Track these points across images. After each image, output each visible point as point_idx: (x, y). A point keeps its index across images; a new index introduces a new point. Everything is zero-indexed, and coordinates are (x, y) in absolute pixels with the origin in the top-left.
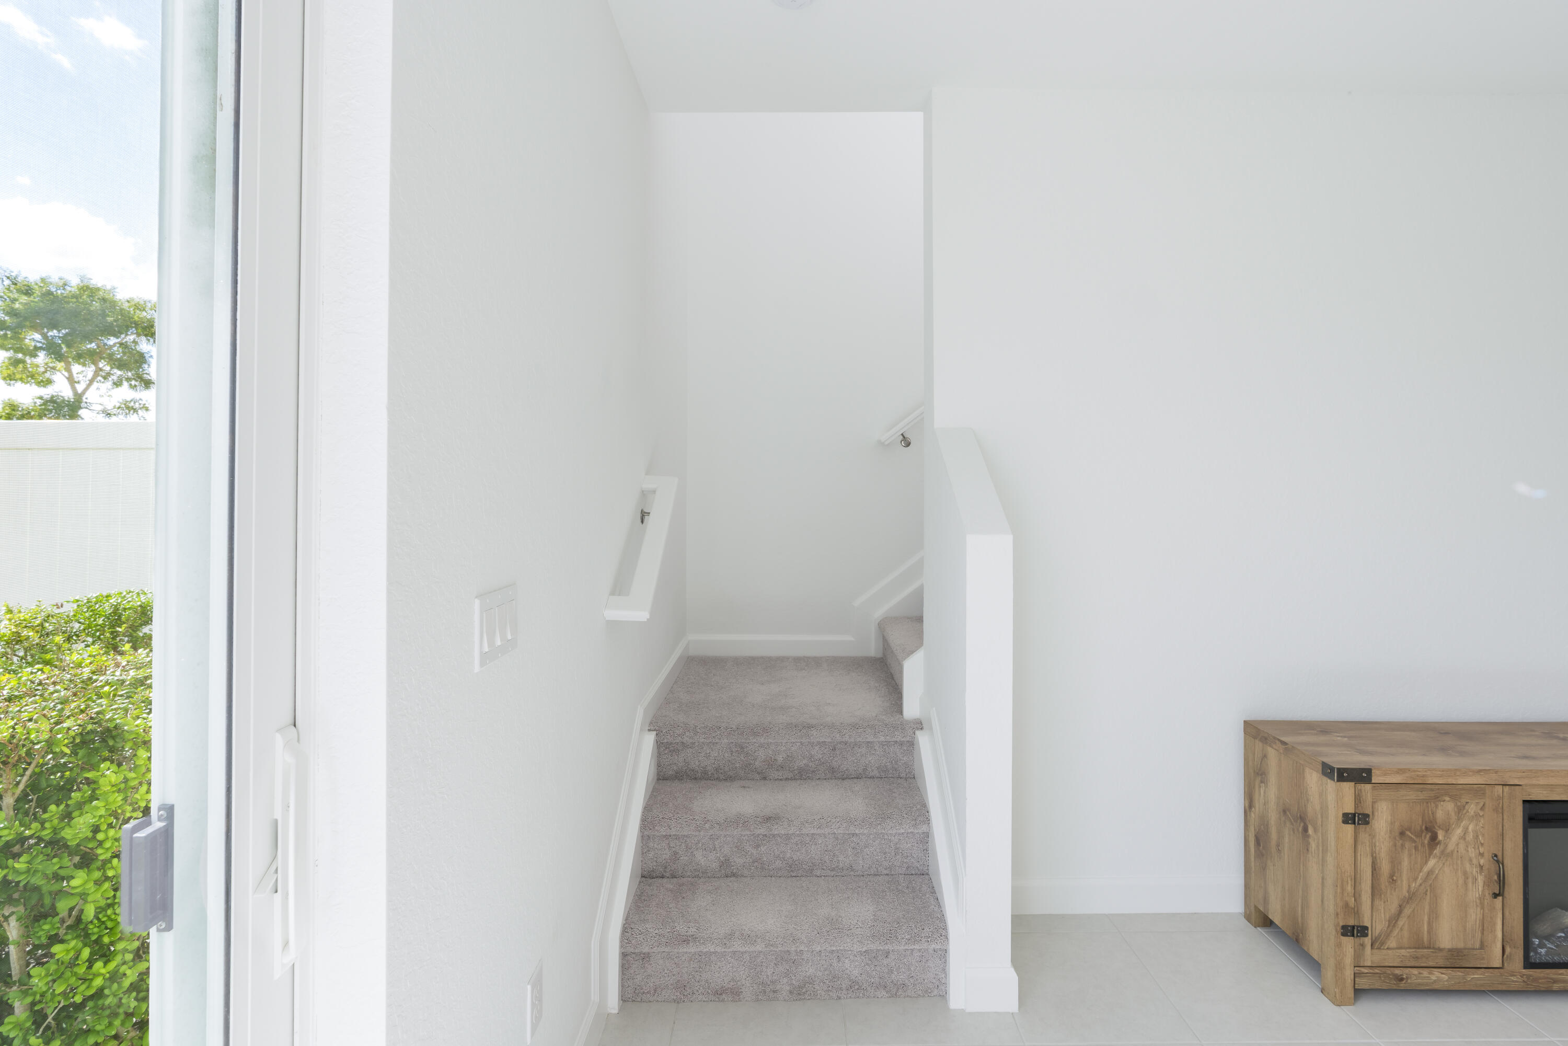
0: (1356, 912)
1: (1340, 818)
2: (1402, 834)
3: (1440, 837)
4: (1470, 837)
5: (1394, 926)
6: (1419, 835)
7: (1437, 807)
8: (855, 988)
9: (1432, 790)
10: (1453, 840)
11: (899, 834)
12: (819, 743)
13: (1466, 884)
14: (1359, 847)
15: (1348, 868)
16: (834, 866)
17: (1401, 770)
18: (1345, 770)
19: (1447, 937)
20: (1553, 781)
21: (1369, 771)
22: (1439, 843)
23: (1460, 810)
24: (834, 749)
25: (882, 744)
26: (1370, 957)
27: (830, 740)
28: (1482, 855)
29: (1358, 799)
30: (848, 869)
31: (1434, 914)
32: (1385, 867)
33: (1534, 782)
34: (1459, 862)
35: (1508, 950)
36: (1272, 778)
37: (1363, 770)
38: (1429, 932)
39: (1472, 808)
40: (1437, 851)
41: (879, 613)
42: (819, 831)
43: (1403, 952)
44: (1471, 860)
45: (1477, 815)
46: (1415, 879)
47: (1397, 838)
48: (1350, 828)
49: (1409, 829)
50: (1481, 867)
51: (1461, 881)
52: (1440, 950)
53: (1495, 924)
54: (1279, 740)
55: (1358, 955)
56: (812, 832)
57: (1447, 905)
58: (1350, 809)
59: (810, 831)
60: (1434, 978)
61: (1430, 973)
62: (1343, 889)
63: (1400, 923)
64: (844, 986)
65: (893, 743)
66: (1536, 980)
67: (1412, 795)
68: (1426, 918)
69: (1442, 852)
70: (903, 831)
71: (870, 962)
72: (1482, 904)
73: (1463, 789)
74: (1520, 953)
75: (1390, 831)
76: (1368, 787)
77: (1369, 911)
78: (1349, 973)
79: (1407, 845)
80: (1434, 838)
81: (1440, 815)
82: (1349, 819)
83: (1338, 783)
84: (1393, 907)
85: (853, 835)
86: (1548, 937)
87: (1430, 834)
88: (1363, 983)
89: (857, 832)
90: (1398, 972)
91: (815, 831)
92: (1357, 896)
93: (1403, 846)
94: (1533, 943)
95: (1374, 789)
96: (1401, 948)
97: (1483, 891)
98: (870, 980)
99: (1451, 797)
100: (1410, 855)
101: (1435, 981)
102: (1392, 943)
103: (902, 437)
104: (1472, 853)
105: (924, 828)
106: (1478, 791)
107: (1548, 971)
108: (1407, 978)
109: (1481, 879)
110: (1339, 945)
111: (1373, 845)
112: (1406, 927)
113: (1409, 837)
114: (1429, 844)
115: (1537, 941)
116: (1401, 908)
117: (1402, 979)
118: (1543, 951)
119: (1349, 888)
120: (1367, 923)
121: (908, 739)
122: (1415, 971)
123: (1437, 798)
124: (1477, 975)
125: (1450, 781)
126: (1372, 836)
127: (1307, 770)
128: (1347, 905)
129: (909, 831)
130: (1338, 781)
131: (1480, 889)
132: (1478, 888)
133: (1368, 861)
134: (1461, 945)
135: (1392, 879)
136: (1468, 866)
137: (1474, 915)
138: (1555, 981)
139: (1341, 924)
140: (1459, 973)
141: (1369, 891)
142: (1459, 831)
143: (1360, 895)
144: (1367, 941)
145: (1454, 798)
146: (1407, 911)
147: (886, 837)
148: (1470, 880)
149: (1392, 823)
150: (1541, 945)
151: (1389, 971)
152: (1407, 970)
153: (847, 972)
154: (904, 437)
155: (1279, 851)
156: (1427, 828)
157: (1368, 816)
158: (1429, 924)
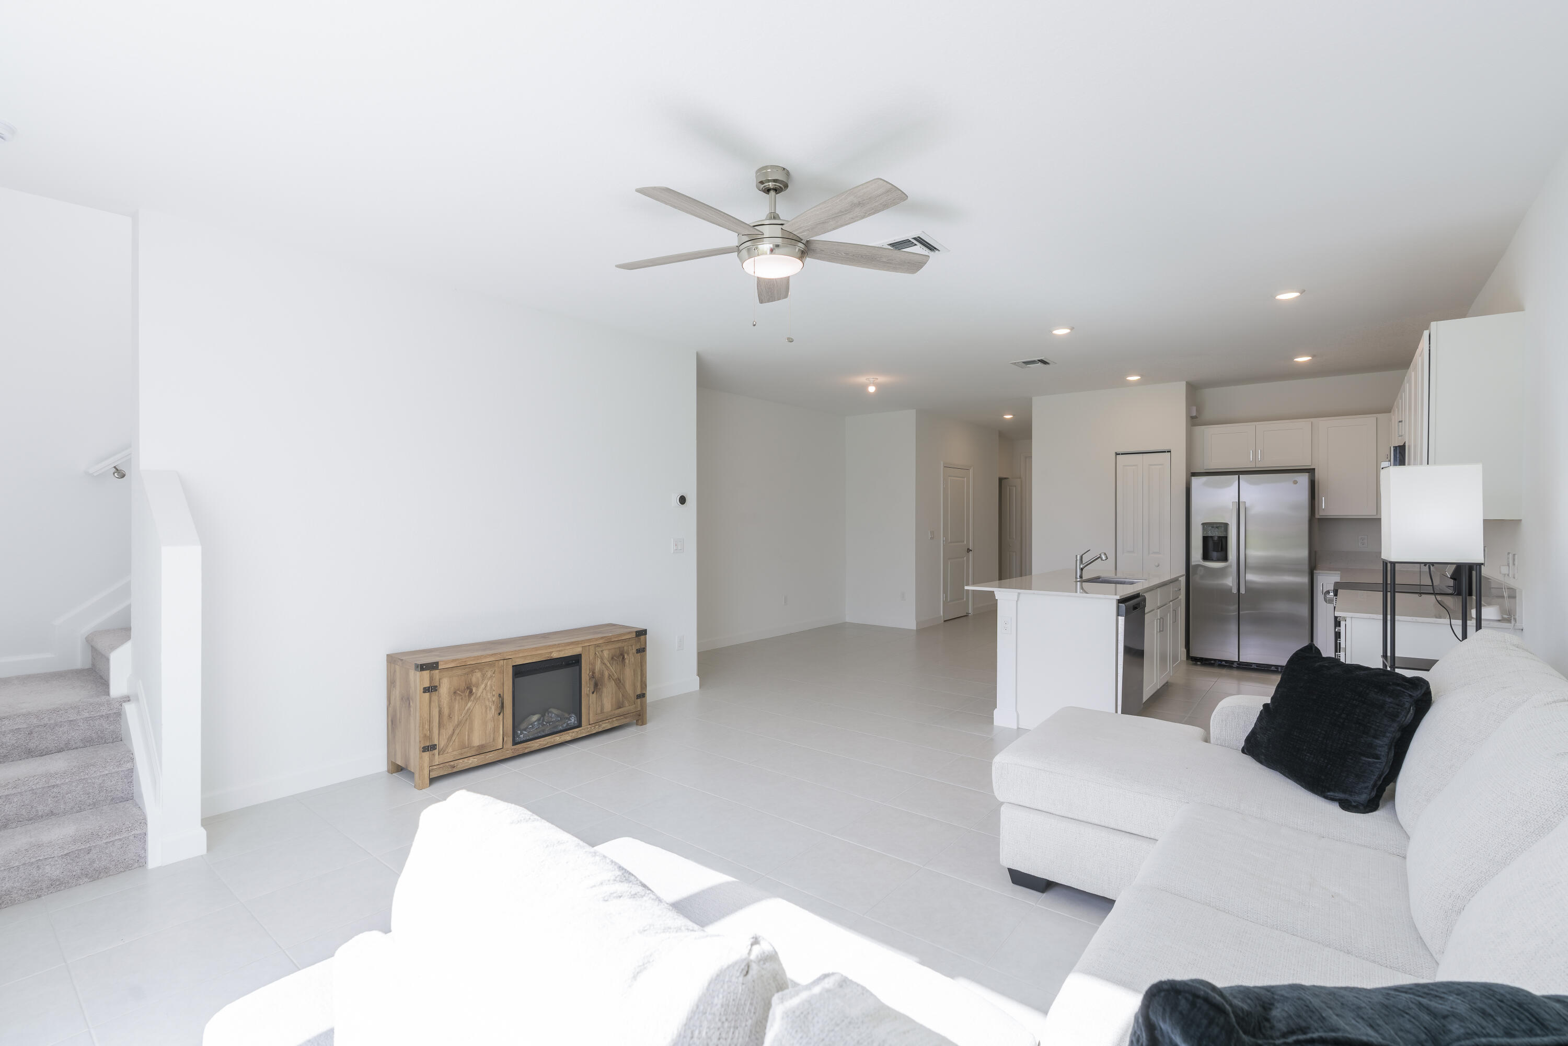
0: (430, 738)
1: (422, 690)
2: (455, 693)
3: (474, 691)
4: (488, 688)
5: (450, 740)
6: (463, 692)
7: (472, 676)
8: (57, 885)
9: (470, 668)
10: (479, 691)
11: (103, 775)
12: (12, 731)
13: (486, 711)
14: (432, 704)
15: (426, 716)
16: (32, 816)
17: (453, 660)
18: (424, 664)
19: (477, 741)
20: (526, 654)
21: (437, 663)
22: (473, 693)
23: (483, 676)
24: (31, 733)
25: (86, 720)
26: (438, 759)
27: (25, 726)
28: (494, 696)
29: (431, 679)
30: (47, 815)
31: (471, 730)
32: (446, 711)
33: (517, 656)
34: (483, 701)
35: (505, 739)
36: (398, 683)
37: (434, 663)
38: (468, 739)
39: (489, 674)
40: (472, 698)
41: (88, 628)
42: (15, 791)
43: (455, 753)
44: (488, 699)
45: (491, 677)
46: (461, 715)
47: (453, 696)
48: (427, 695)
49: (458, 690)
50: (493, 702)
51: (484, 711)
52: (474, 747)
53: (499, 728)
54: (399, 659)
55: (431, 760)
56: (6, 793)
57: (477, 723)
58: (427, 685)
59: (4, 792)
60: (470, 762)
61: (468, 760)
62: (423, 728)
63: (454, 738)
64: (44, 886)
65: (98, 717)
66: (518, 750)
67: (459, 672)
68: (467, 733)
69: (475, 698)
70: (107, 772)
71: (72, 861)
72: (494, 719)
73: (485, 665)
74: (511, 739)
75: (449, 692)
76: (437, 671)
77: (437, 737)
78: (426, 772)
79: (458, 698)
80: (471, 692)
81: (474, 680)
82: (426, 690)
83: (421, 672)
84: (450, 731)
85: (54, 786)
86: (525, 730)
87: (469, 690)
88: (434, 775)
89: (58, 782)
90: (452, 763)
91: (11, 792)
92: (430, 730)
93: (455, 699)
94: (518, 733)
95: (440, 672)
96: (454, 751)
97: (494, 713)
98: (71, 874)
99: (479, 669)
100: (459, 703)
101: (471, 763)
102: (450, 750)
103: (114, 470)
104: (489, 696)
105: (129, 766)
106: (491, 664)
107: (522, 744)
108: (457, 766)
109: (493, 708)
110: (421, 758)
111: (439, 701)
112: (457, 740)
113: (459, 694)
114: (468, 695)
115: (519, 732)
116: (454, 730)
117: (454, 767)
118: (522, 736)
119: (427, 727)
120: (436, 742)
121: (115, 711)
122: (461, 761)
123: (472, 671)
124: (491, 755)
125: (479, 662)
126: (439, 697)
127: (410, 671)
128: (425, 736)
129: (113, 771)
130: (421, 671)
131: (493, 712)
132: (493, 710)
133: (437, 710)
134: (484, 742)
135: (450, 717)
136: (487, 703)
137: (490, 726)
138: (526, 748)
139: (422, 746)
140: (482, 756)
141: (438, 725)
142: (483, 686)
143: (432, 729)
144: (436, 752)
145: (481, 670)
146: (457, 732)
147: (89, 781)
148: (488, 709)
149: (450, 688)
150: (521, 734)
151: (447, 764)
152: (456, 762)
153: (49, 875)
154: (117, 470)
155: (400, 722)
156: (467, 688)
157: (437, 686)
158: (469, 735)
